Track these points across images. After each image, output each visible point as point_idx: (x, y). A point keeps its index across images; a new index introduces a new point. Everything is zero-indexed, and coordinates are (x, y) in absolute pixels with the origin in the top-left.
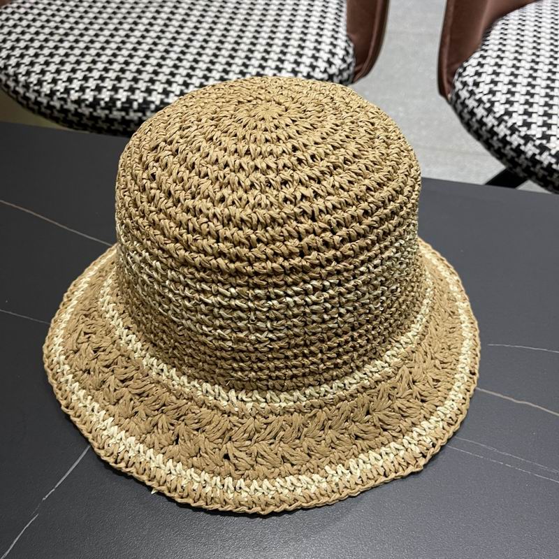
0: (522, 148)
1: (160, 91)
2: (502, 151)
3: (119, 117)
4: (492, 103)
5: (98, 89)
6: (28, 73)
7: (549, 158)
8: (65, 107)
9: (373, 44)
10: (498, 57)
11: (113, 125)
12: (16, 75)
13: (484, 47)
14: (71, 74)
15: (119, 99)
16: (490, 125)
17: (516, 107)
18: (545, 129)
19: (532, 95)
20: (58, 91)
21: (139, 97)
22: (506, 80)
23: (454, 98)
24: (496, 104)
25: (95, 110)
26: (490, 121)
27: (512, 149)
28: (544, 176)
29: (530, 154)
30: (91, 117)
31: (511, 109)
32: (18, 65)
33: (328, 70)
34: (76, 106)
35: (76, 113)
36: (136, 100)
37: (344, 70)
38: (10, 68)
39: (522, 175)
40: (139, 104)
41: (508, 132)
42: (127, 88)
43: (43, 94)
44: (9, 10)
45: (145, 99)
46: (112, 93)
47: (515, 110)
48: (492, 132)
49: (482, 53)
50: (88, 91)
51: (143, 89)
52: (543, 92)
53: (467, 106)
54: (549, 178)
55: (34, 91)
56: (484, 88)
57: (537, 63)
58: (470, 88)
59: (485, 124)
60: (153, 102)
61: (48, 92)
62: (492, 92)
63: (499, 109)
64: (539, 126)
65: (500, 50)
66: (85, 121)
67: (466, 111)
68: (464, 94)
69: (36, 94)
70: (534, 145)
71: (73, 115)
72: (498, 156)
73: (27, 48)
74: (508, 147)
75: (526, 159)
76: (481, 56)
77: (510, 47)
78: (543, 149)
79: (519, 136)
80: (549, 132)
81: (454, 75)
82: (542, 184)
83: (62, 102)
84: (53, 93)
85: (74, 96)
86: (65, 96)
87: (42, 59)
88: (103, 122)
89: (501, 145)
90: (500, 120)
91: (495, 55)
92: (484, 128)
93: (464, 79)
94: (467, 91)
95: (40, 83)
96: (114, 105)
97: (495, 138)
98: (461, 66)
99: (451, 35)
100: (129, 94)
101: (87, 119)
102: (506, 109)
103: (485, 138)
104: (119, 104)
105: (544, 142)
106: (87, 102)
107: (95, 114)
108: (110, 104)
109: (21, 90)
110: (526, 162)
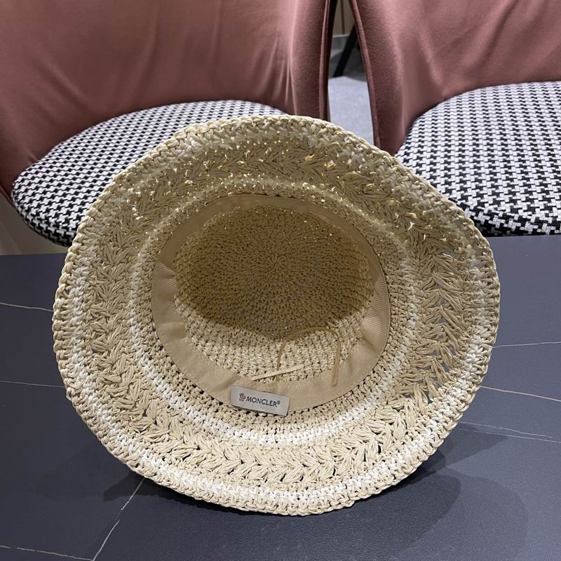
6: (57, 216)
7: (470, 212)
10: (419, 146)
12: (47, 218)
13: (408, 141)
18: (462, 192)
19: (449, 170)
22: (428, 162)
31: (435, 182)
32: (48, 211)
38: (41, 214)
43: (70, 229)
44: (33, 171)
47: (438, 182)
49: (407, 145)
52: (457, 166)
55: (63, 228)
57: (450, 146)
62: (419, 172)
64: (458, 191)
65: (420, 141)
69: (65, 230)
73: (53, 197)
76: (406, 148)
77: (428, 138)
78: (464, 207)
80: (466, 194)
87: (66, 204)
91: (417, 145)
95: (67, 221)
99: (380, 136)
102: (432, 183)
105: (464, 201)
109: (52, 229)
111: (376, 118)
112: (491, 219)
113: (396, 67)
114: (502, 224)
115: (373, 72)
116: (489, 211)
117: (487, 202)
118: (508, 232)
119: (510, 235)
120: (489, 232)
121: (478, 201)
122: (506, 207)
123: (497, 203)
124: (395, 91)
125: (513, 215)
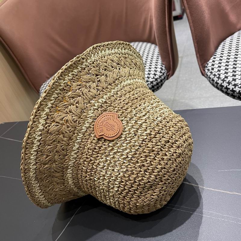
0: (234, 89)
4: (219, 75)
9: (171, 64)
10: (221, 56)
13: (215, 54)
16: (220, 83)
17: (229, 74)
19: (235, 68)
22: (224, 65)
23: (206, 76)
24: (221, 75)
26: (220, 82)
27: (230, 91)
29: (238, 91)
31: (227, 75)
33: (155, 77)
37: (161, 76)
41: (228, 84)
48: (222, 86)
49: (214, 57)
52: (240, 66)
53: (211, 78)
56: (216, 70)
57: (237, 55)
58: (210, 71)
59: (218, 83)
62: (219, 71)
63: (222, 76)
64: (239, 79)
65: (221, 54)
67: (211, 80)
68: (209, 74)
70: (239, 87)
74: (229, 90)
75: (237, 93)
77: (226, 52)
79: (232, 85)
81: (204, 68)
89: (226, 90)
90: (223, 80)
91: (219, 56)
92: (218, 85)
93: (208, 68)
94: (210, 72)
97: (223, 88)
98: (207, 63)
102: (225, 76)
103: (220, 88)
110: (237, 94)
111: (196, 44)
113: (205, 17)
115: (192, 21)
124: (205, 30)
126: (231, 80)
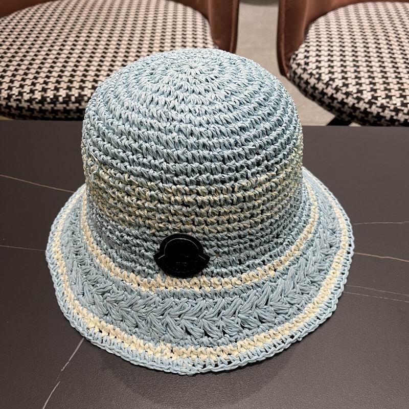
0: (345, 101)
1: (90, 87)
2: (332, 104)
3: (62, 108)
4: (320, 74)
5: (44, 90)
7: (364, 105)
8: (20, 105)
10: (318, 45)
11: (57, 115)
13: (306, 41)
14: (22, 82)
15: (61, 96)
16: (321, 89)
17: (336, 75)
18: (358, 87)
19: (345, 67)
20: (14, 94)
21: (75, 93)
22: (326, 59)
23: (292, 75)
24: (323, 75)
25: (43, 105)
26: (320, 86)
27: (338, 103)
28: (362, 118)
29: (351, 104)
30: (41, 110)
31: (333, 77)
34: (29, 104)
35: (29, 109)
36: (73, 95)
39: (347, 119)
40: (76, 98)
41: (334, 92)
42: (65, 87)
43: (2, 99)
45: (79, 94)
46: (55, 92)
47: (336, 77)
48: (323, 93)
50: (36, 92)
51: (78, 87)
52: (352, 64)
53: (303, 79)
54: (366, 118)
56: (312, 66)
57: (344, 47)
58: (303, 67)
59: (317, 89)
60: (86, 95)
61: (6, 96)
62: (318, 68)
63: (325, 78)
64: (354, 85)
65: (317, 41)
66: (36, 114)
67: (302, 82)
68: (299, 71)
70: (353, 98)
71: (26, 111)
72: (329, 109)
74: (335, 102)
75: (349, 107)
76: (306, 46)
78: (359, 99)
79: (342, 93)
80: (361, 88)
81: (289, 60)
82: (361, 123)
83: (18, 102)
84: (10, 96)
85: (26, 97)
86: (20, 97)
88: (50, 113)
89: (330, 101)
91: (315, 44)
92: (317, 92)
93: (298, 62)
94: (301, 69)
96: (57, 100)
97: (326, 97)
98: (294, 54)
100: (68, 91)
101: (38, 112)
102: (330, 77)
103: (318, 97)
104: (61, 99)
105: (359, 95)
106: (37, 100)
107: (43, 108)
108: (55, 100)
110: (349, 110)
112: (383, 111)
114: (392, 116)
116: (382, 104)
117: (380, 96)
118: (397, 123)
119: (397, 126)
120: (378, 123)
121: (373, 95)
122: (397, 102)
123: (390, 97)
125: (403, 108)
126: (341, 85)
